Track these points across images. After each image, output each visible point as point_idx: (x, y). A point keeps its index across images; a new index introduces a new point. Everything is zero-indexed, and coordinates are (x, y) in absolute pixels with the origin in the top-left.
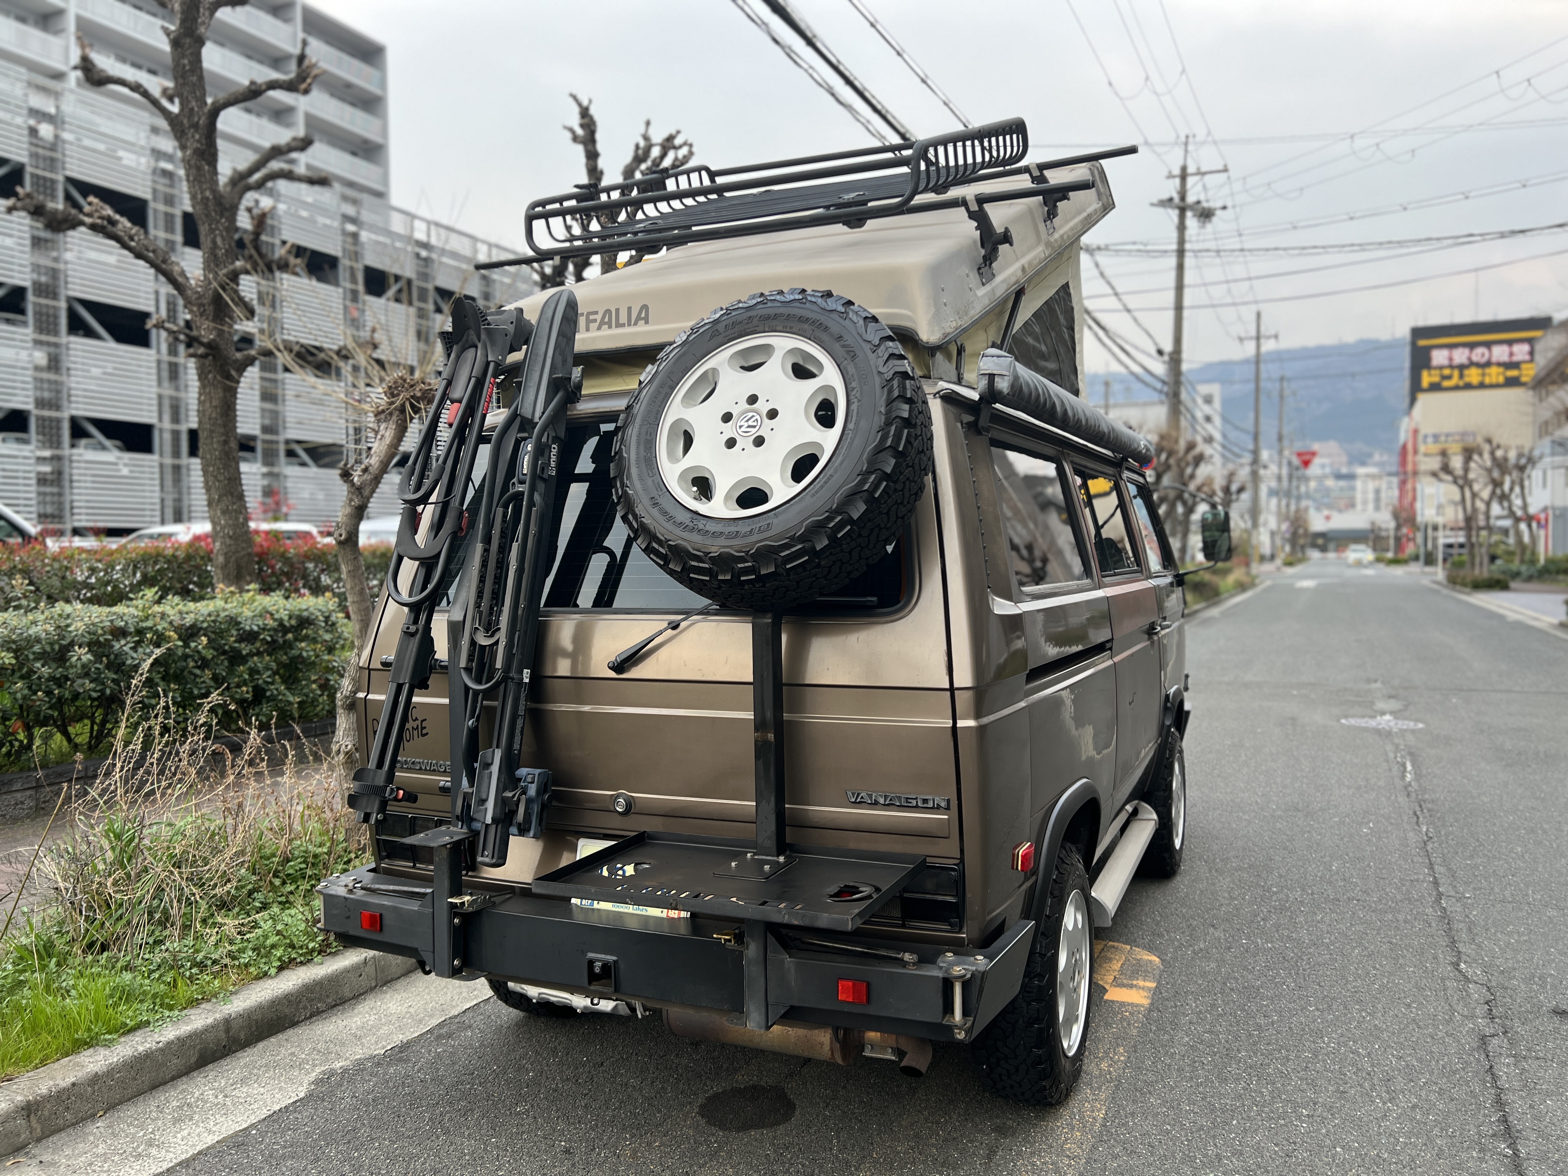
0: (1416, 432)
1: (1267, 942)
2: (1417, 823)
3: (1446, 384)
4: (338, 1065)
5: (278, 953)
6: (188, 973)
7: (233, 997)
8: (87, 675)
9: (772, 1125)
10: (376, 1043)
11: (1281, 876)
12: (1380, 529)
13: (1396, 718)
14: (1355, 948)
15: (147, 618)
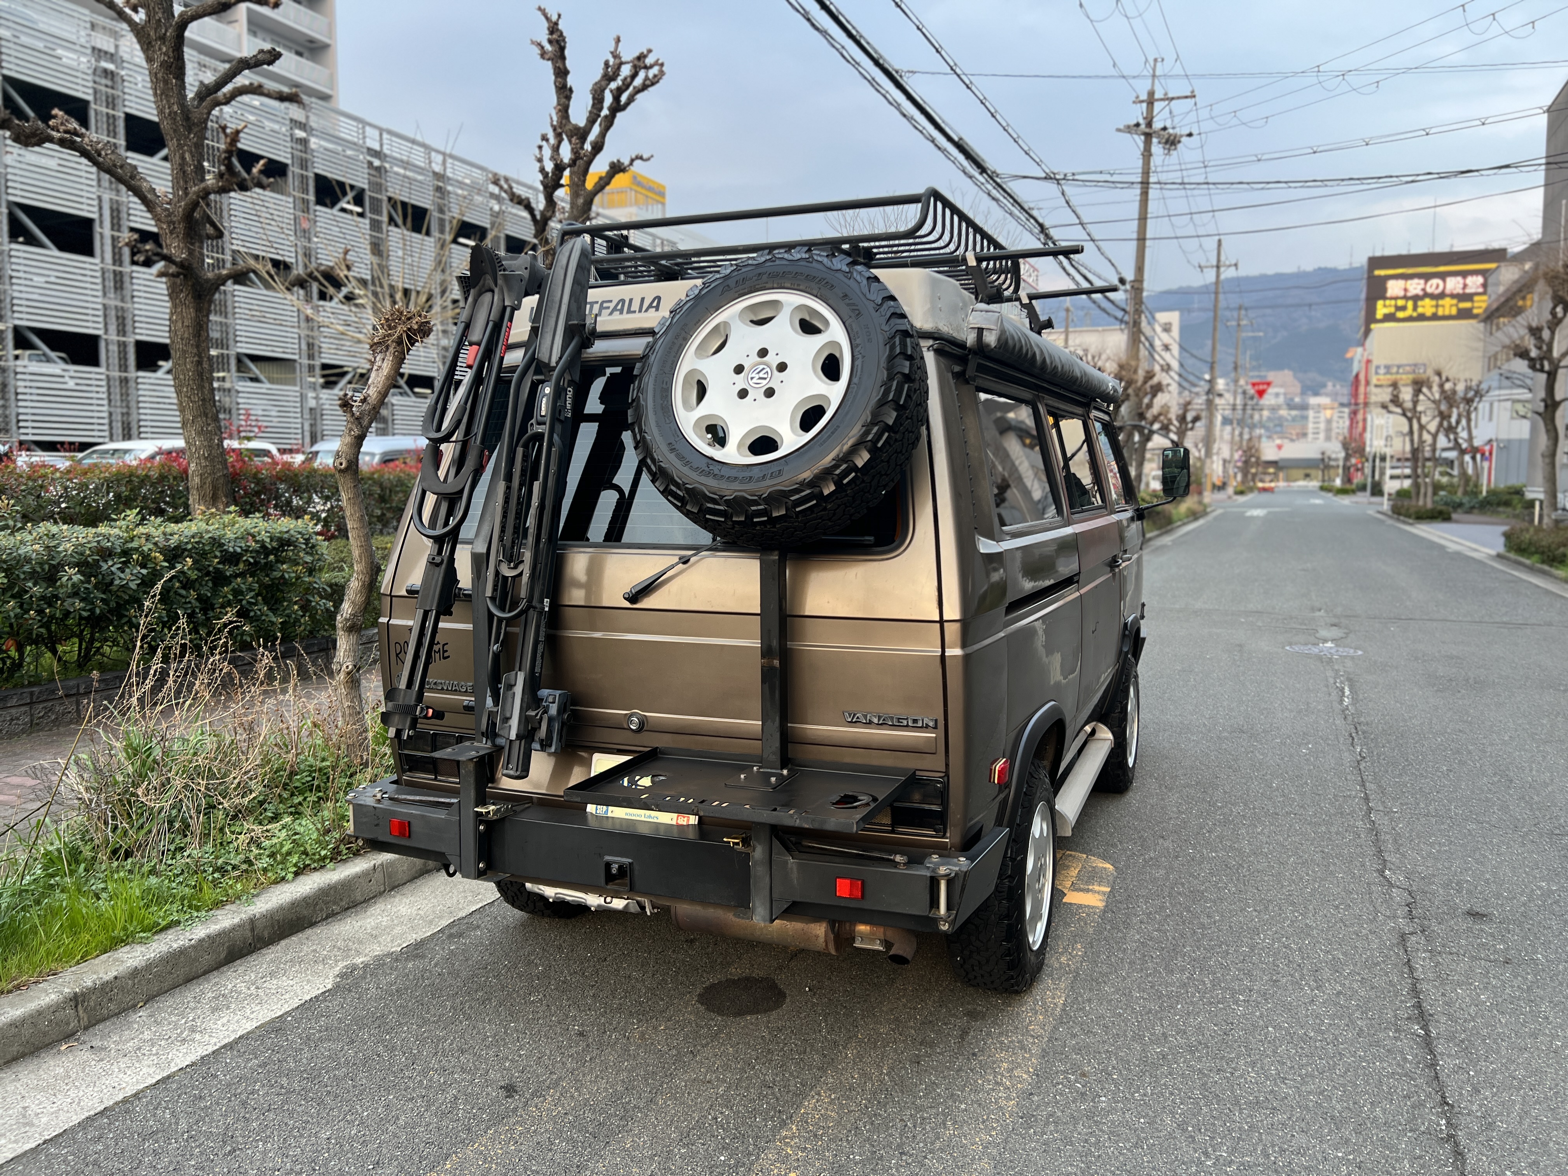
0: (1369, 362)
1: (1211, 851)
2: (1352, 744)
3: (1400, 315)
4: (359, 960)
5: (294, 859)
6: (210, 878)
7: (255, 899)
8: (75, 594)
9: (766, 1011)
10: (392, 941)
11: (1225, 792)
12: (1330, 459)
13: (1337, 646)
14: (1290, 856)
15: (132, 539)
